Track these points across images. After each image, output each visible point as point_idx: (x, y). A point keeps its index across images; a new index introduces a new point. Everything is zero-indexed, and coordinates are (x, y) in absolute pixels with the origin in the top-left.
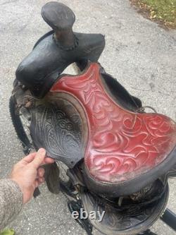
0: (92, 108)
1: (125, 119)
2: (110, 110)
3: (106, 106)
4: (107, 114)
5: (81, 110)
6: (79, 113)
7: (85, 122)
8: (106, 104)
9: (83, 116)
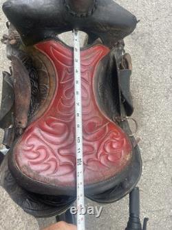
6: (50, 86)
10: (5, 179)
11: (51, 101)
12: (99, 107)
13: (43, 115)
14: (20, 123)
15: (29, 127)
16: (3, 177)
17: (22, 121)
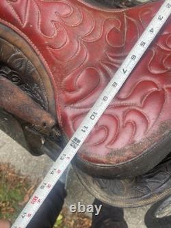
0: (39, 31)
1: (108, 30)
2: (76, 20)
3: (67, 16)
4: (72, 33)
5: (20, 42)
6: (20, 49)
7: (38, 63)
8: (67, 11)
9: (30, 53)
10: (102, 188)
11: (42, 64)
12: (95, 8)
13: (53, 89)
14: (44, 124)
15: (59, 118)
16: (99, 190)
17: (43, 120)
